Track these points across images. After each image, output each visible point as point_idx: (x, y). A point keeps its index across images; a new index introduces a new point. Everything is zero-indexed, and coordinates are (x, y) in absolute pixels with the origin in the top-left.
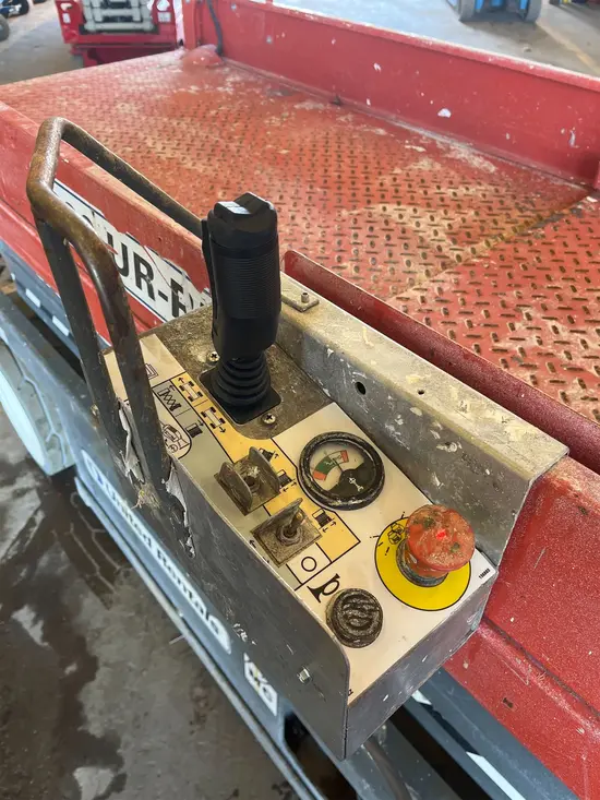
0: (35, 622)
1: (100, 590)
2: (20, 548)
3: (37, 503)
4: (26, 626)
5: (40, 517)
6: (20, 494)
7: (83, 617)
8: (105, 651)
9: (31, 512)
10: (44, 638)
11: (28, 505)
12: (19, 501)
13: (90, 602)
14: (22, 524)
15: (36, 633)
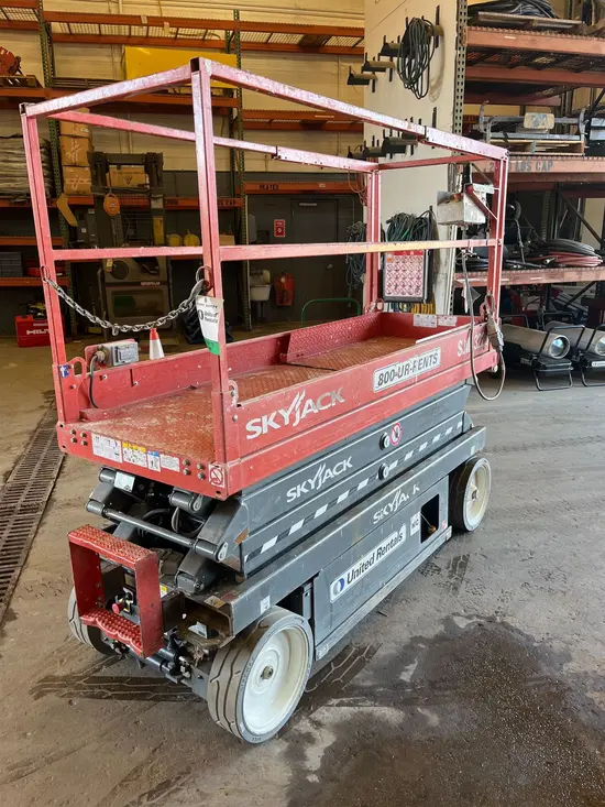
0: (407, 670)
1: (373, 652)
2: (364, 701)
3: (322, 709)
4: (411, 673)
5: (335, 701)
6: (318, 724)
7: (393, 651)
8: (405, 637)
9: (332, 709)
10: (413, 662)
11: (327, 714)
12: (324, 722)
13: (381, 653)
14: (344, 708)
15: (412, 667)
